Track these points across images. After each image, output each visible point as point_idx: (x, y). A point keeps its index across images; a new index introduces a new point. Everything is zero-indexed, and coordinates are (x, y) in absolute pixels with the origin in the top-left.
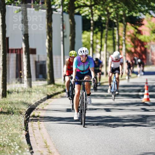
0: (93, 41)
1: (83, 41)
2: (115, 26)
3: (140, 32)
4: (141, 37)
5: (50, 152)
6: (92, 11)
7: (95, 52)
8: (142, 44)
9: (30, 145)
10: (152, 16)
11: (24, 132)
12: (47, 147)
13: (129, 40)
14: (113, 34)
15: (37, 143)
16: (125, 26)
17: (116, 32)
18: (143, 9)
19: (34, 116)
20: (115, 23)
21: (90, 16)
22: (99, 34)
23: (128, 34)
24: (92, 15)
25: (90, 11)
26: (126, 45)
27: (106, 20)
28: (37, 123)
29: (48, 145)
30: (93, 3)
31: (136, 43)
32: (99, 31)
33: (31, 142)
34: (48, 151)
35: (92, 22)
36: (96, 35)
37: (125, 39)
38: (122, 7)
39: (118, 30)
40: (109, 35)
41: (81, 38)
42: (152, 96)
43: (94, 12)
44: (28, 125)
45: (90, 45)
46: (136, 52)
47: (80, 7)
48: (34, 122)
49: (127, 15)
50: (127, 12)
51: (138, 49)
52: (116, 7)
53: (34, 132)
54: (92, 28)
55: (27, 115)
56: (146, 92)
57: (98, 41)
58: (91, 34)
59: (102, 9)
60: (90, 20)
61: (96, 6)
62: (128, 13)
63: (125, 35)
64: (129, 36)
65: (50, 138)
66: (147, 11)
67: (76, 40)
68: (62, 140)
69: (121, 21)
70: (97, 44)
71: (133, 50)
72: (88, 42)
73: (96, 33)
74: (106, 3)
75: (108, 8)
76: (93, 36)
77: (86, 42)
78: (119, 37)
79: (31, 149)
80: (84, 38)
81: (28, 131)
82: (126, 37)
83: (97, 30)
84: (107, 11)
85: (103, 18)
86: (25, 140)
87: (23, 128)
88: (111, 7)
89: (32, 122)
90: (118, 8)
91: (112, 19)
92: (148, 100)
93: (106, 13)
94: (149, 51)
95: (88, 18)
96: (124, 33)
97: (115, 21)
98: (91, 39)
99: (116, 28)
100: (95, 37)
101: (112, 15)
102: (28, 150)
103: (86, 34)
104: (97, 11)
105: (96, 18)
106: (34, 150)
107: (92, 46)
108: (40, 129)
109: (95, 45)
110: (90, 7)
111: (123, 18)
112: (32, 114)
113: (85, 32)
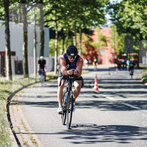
0: (57, 46)
1: (50, 46)
2: (74, 36)
3: (91, 40)
4: (92, 44)
5: (25, 128)
6: (57, 25)
7: (58, 54)
8: (93, 48)
9: (11, 122)
10: (101, 29)
11: (6, 113)
12: (23, 123)
13: (83, 45)
14: (72, 41)
15: (16, 121)
16: (81, 35)
17: (74, 40)
18: (94, 23)
19: (13, 101)
20: (73, 33)
21: (55, 28)
22: (62, 41)
23: (83, 41)
24: (57, 27)
25: (55, 24)
26: (81, 49)
27: (66, 31)
28: (15, 106)
29: (24, 122)
30: (57, 18)
31: (89, 48)
32: (62, 38)
33: (11, 120)
34: (24, 126)
35: (56, 32)
36: (59, 42)
37: (81, 45)
38: (78, 21)
39: (76, 38)
40: (69, 41)
41: (48, 44)
42: (100, 87)
43: (58, 25)
44: (9, 108)
45: (55, 49)
46: (88, 54)
47: (47, 21)
48: (14, 105)
49: (83, 28)
50: (82, 25)
51: (90, 52)
52: (74, 21)
53: (13, 112)
54: (56, 37)
55: (8, 100)
56: (96, 83)
57: (61, 46)
58: (56, 41)
59: (64, 22)
60: (55, 31)
61: (59, 20)
62: (84, 26)
63: (80, 42)
64: (84, 43)
65: (25, 117)
66: (97, 25)
67: (45, 45)
68: (34, 118)
69: (78, 32)
70: (60, 48)
71: (86, 53)
72: (53, 47)
73: (60, 40)
74: (67, 19)
75: (69, 22)
76: (57, 42)
77: (52, 47)
78: (76, 43)
79: (11, 125)
80: (51, 44)
81: (9, 112)
82: (82, 43)
83: (60, 38)
84: (68, 24)
85: (65, 30)
86: (7, 119)
87: (5, 110)
88: (71, 22)
89: (12, 105)
90: (76, 22)
91: (71, 30)
92: (97, 89)
93: (67, 26)
94: (98, 53)
95: (53, 29)
96: (80, 40)
97: (73, 32)
98: (56, 44)
99: (74, 37)
100: (59, 43)
101: (71, 28)
102: (9, 126)
103: (52, 41)
104: (60, 24)
105: (59, 29)
106: (13, 126)
107: (57, 50)
108: (18, 110)
109: (58, 49)
110: (56, 21)
111: (80, 30)
112: (12, 99)
113: (52, 40)
